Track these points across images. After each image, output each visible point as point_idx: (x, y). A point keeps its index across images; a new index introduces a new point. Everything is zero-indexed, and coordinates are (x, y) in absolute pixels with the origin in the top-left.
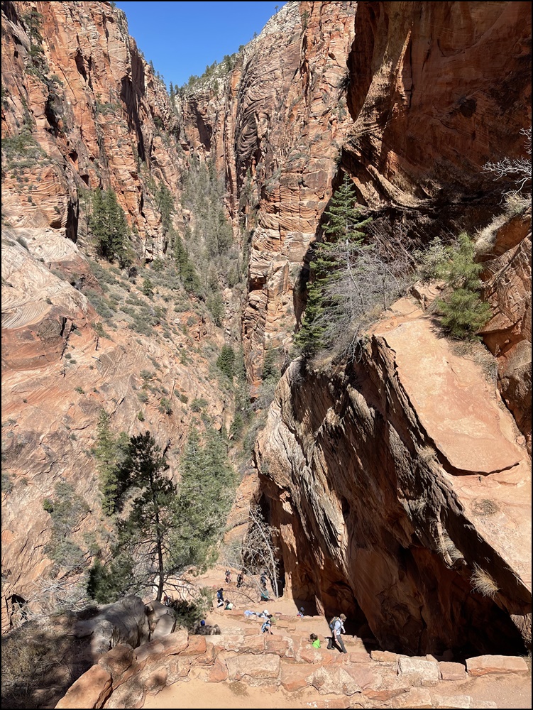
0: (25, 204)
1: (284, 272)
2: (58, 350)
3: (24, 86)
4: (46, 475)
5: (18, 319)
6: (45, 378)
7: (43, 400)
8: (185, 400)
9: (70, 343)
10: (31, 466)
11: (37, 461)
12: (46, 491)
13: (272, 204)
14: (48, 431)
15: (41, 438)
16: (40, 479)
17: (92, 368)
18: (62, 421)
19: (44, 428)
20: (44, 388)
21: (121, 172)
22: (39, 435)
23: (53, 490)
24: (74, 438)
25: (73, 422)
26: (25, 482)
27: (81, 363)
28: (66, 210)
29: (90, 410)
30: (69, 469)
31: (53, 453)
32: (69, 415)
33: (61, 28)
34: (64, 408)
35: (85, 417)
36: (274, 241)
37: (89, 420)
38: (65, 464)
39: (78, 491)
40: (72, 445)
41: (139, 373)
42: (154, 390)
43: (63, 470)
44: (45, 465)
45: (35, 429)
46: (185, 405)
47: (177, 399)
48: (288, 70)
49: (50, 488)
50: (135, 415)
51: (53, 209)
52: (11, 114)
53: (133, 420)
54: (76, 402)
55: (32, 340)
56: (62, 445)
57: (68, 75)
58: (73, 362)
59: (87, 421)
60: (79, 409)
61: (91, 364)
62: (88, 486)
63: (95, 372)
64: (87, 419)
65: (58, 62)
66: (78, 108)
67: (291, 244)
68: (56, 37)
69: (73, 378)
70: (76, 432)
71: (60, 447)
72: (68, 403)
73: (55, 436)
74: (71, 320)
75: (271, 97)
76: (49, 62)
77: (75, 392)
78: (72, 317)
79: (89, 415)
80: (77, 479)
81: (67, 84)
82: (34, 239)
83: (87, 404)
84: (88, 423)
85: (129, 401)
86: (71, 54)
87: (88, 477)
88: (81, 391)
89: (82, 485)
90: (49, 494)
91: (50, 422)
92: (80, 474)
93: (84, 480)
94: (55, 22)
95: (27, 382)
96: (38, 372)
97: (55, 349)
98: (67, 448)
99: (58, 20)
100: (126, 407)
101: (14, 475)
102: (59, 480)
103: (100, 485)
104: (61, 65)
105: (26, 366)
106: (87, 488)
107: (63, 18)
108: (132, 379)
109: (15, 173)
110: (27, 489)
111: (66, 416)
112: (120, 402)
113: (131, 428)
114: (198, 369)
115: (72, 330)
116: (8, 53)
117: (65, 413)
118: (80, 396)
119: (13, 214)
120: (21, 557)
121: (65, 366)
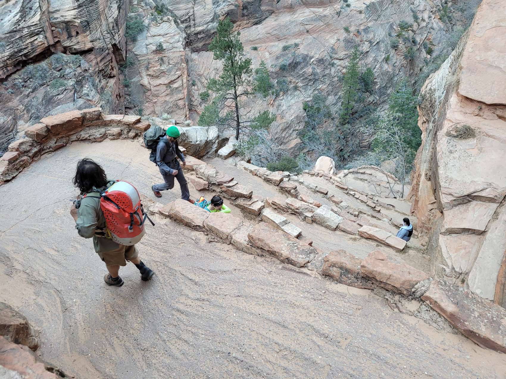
10: (301, 79)
11: (306, 76)
15: (312, 61)
16: (305, 89)
20: (323, 24)
22: (311, 58)
23: (311, 98)
24: (333, 65)
25: (336, 54)
26: (296, 88)
27: (354, 7)
31: (317, 73)
34: (333, 41)
35: (345, 51)
38: (323, 82)
45: (310, 53)
54: (342, 38)
59: (345, 55)
69: (344, 19)
72: (336, 38)
73: (321, 61)
77: (343, 31)
88: (347, 30)
89: (331, 99)
95: (312, 17)
96: (321, 10)
101: (290, 82)
110: (297, 93)
113: (377, 67)
120: (284, 133)
121: (342, 8)
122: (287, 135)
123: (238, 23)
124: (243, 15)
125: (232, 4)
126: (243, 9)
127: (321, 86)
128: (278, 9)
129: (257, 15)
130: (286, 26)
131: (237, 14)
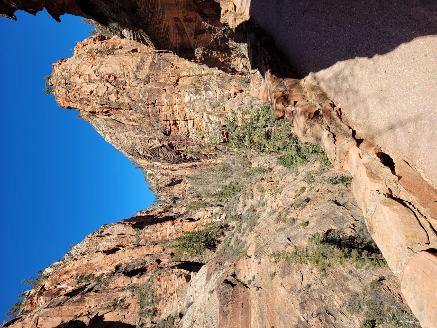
0: (173, 298)
1: (210, 114)
2: (242, 290)
3: (115, 288)
4: (338, 322)
6: (259, 305)
7: (275, 311)
8: (303, 189)
9: (242, 280)
12: (354, 324)
13: (172, 126)
14: (298, 312)
17: (259, 263)
18: (293, 296)
19: (295, 315)
21: (171, 232)
28: (181, 270)
29: (289, 269)
30: (336, 296)
32: (289, 288)
33: (90, 262)
36: (195, 124)
37: (296, 271)
39: (359, 290)
40: (314, 290)
41: (275, 225)
42: (288, 213)
43: (335, 303)
44: (327, 321)
46: (307, 189)
47: (301, 195)
48: (124, 128)
49: (352, 320)
50: (302, 229)
51: (178, 279)
52: (127, 299)
53: (306, 231)
55: (229, 312)
56: (312, 299)
57: (116, 260)
58: (254, 278)
60: (286, 279)
61: (257, 263)
62: (355, 279)
63: (263, 260)
64: (295, 272)
65: (108, 265)
66: (134, 256)
67: (194, 110)
68: (95, 265)
70: (305, 285)
71: (313, 302)
74: (228, 276)
75: (139, 138)
76: (109, 271)
78: (226, 275)
79: (292, 270)
80: (347, 290)
81: (121, 261)
82: (191, 296)
83: (284, 271)
84: (299, 272)
85: (291, 234)
86: (104, 257)
87: (347, 278)
90: (357, 322)
91: (292, 308)
92: (343, 285)
93: (349, 283)
94: (87, 265)
97: (241, 292)
98: (316, 295)
99: (85, 263)
100: (295, 237)
102: (344, 309)
103: (357, 267)
104: (110, 263)
105: (247, 321)
106: (358, 280)
107: (85, 260)
108: (278, 231)
109: (156, 302)
111: (290, 292)
112: (289, 242)
114: (290, 181)
115: (235, 276)
116: (94, 297)
117: (287, 292)
118: (277, 277)
119: (177, 307)
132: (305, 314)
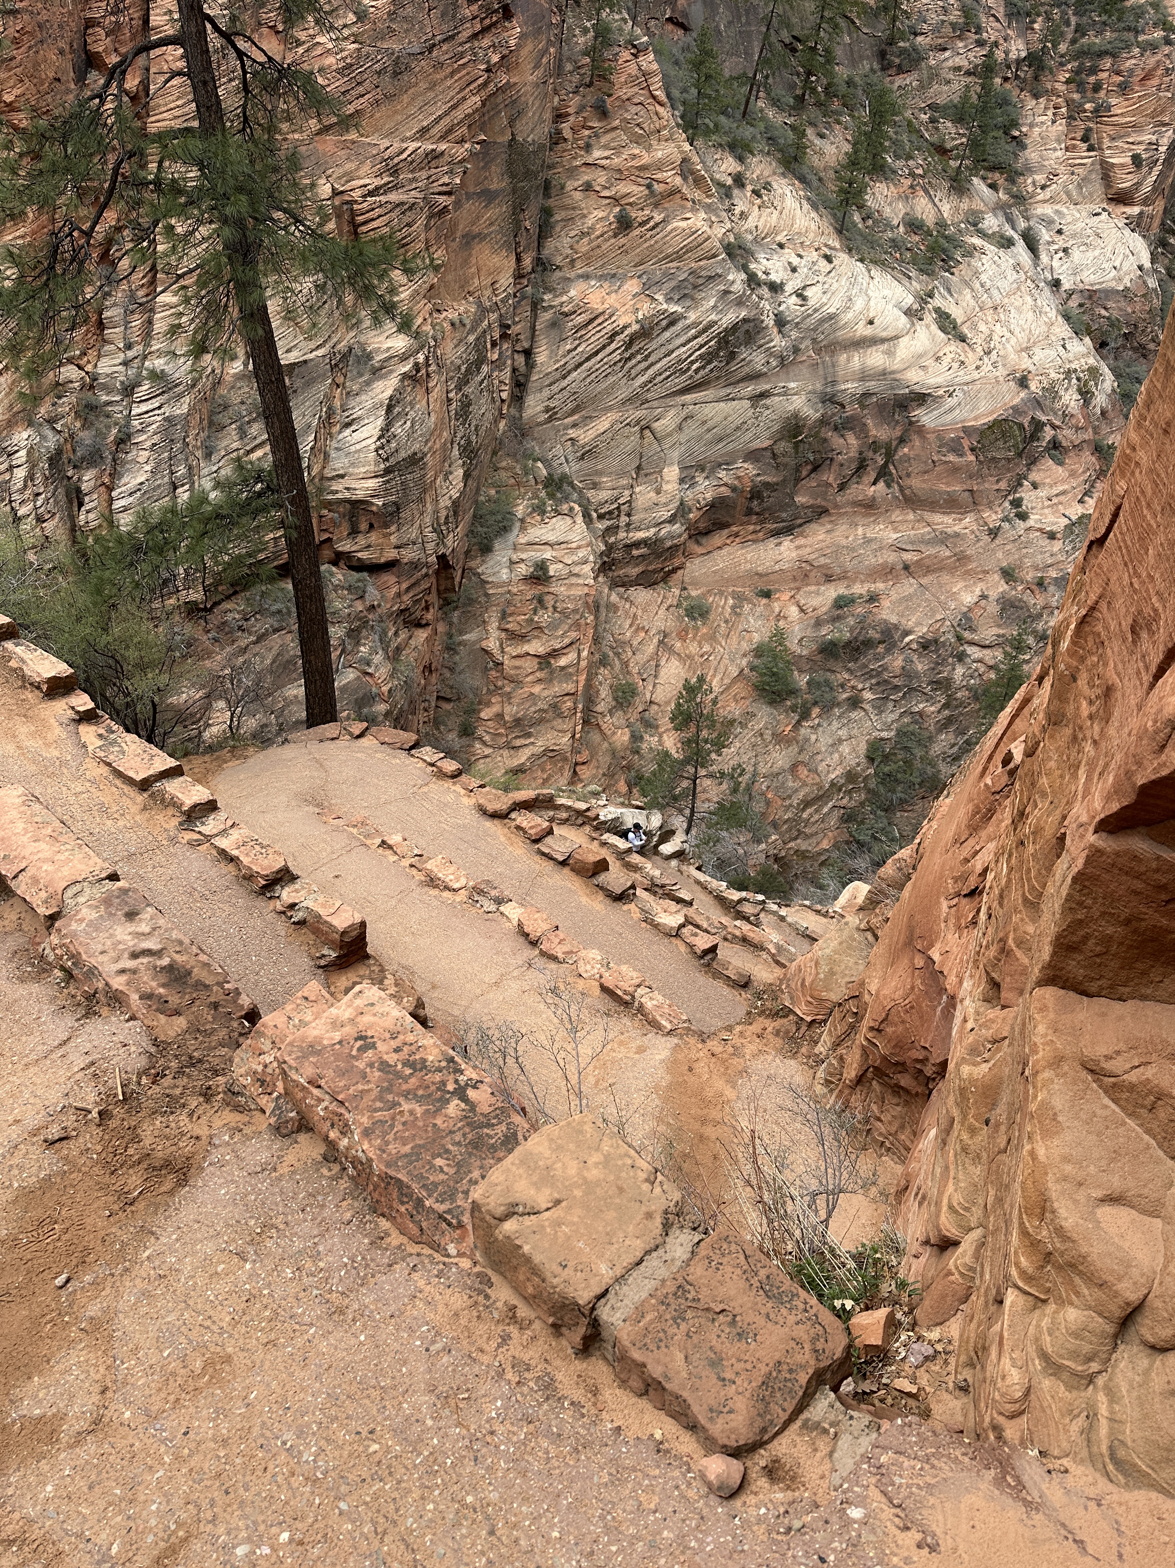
0: (1074, 147)
4: (890, 705)
5: (951, 410)
6: (957, 535)
10: (873, 681)
11: (886, 675)
12: (883, 730)
14: (923, 631)
15: (907, 639)
16: (879, 708)
17: (1052, 536)
18: (954, 622)
19: (919, 624)
20: (948, 553)
22: (907, 633)
23: (893, 734)
24: (961, 657)
25: (972, 629)
26: (855, 703)
27: (1036, 521)
28: (1160, 162)
30: (932, 709)
31: (917, 672)
32: (972, 614)
34: (969, 599)
35: (999, 626)
38: (930, 698)
39: (936, 749)
40: (953, 670)
44: (896, 687)
45: (904, 622)
49: (889, 729)
51: (1128, 160)
54: (993, 594)
55: (961, 456)
56: (938, 663)
58: (1024, 516)
59: (998, 636)
60: (993, 608)
61: (1054, 528)
63: (1057, 545)
69: (1008, 547)
70: (970, 650)
71: (932, 666)
72: (978, 592)
73: (926, 645)
74: (1054, 427)
77: (997, 577)
78: (1058, 423)
79: (1008, 625)
80: (940, 730)
82: (1060, 232)
83: (1011, 605)
84: (1000, 640)
88: (1008, 574)
90: (885, 735)
93: (951, 736)
95: (923, 535)
96: (948, 519)
97: (998, 481)
98: (943, 672)
101: (842, 686)
102: (909, 719)
105: (932, 503)
109: (1080, 71)
110: (855, 715)
111: (965, 615)
115: (1047, 449)
117: (965, 609)
118: (1003, 587)
119: (1040, 170)
121: (1006, 519)
122: (816, 817)
123: (734, 529)
124: (749, 512)
125: (726, 485)
126: (751, 499)
127: (921, 706)
128: (836, 506)
129: (784, 515)
130: (853, 550)
131: (735, 508)
132: (914, 646)
